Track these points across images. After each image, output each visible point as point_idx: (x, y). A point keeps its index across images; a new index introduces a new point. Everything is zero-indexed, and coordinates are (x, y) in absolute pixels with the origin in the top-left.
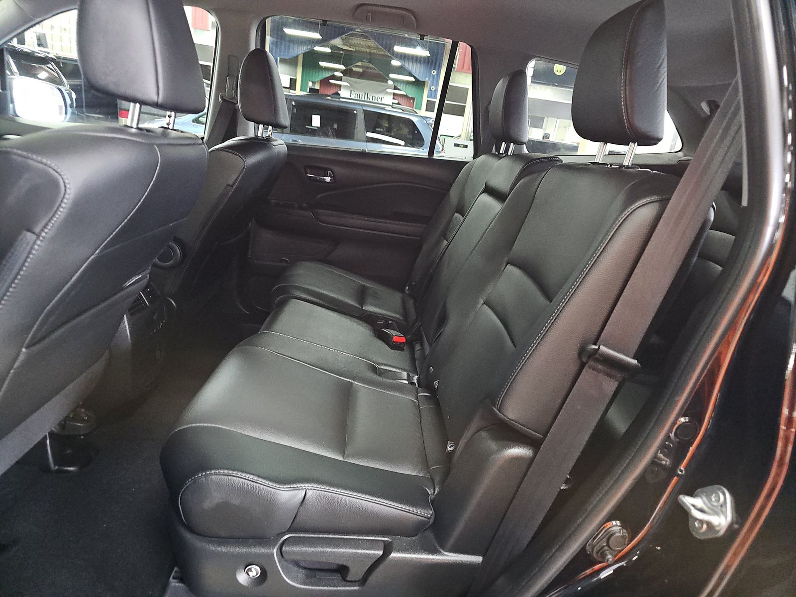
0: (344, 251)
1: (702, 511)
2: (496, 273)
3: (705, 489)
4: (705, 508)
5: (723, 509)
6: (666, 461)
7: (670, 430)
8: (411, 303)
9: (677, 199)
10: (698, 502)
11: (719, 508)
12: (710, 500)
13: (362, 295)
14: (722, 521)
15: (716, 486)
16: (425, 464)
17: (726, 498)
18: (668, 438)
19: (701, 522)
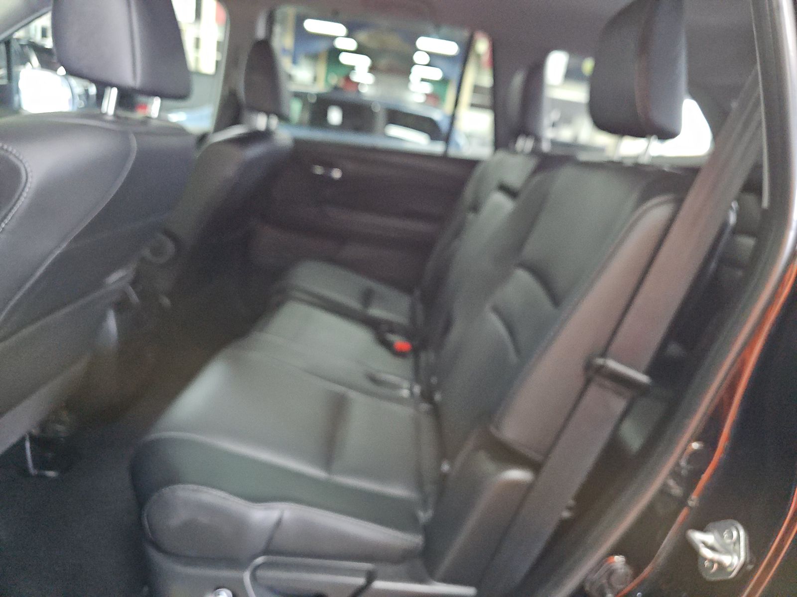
0: (353, 251)
1: (712, 548)
2: (504, 276)
3: (717, 524)
4: (717, 546)
5: (737, 547)
6: (676, 490)
7: (680, 457)
8: (420, 307)
9: (693, 200)
10: (709, 538)
11: (732, 546)
12: (722, 536)
13: (367, 297)
14: (734, 561)
15: (729, 521)
16: (419, 484)
17: (739, 534)
18: (677, 464)
19: (712, 562)
